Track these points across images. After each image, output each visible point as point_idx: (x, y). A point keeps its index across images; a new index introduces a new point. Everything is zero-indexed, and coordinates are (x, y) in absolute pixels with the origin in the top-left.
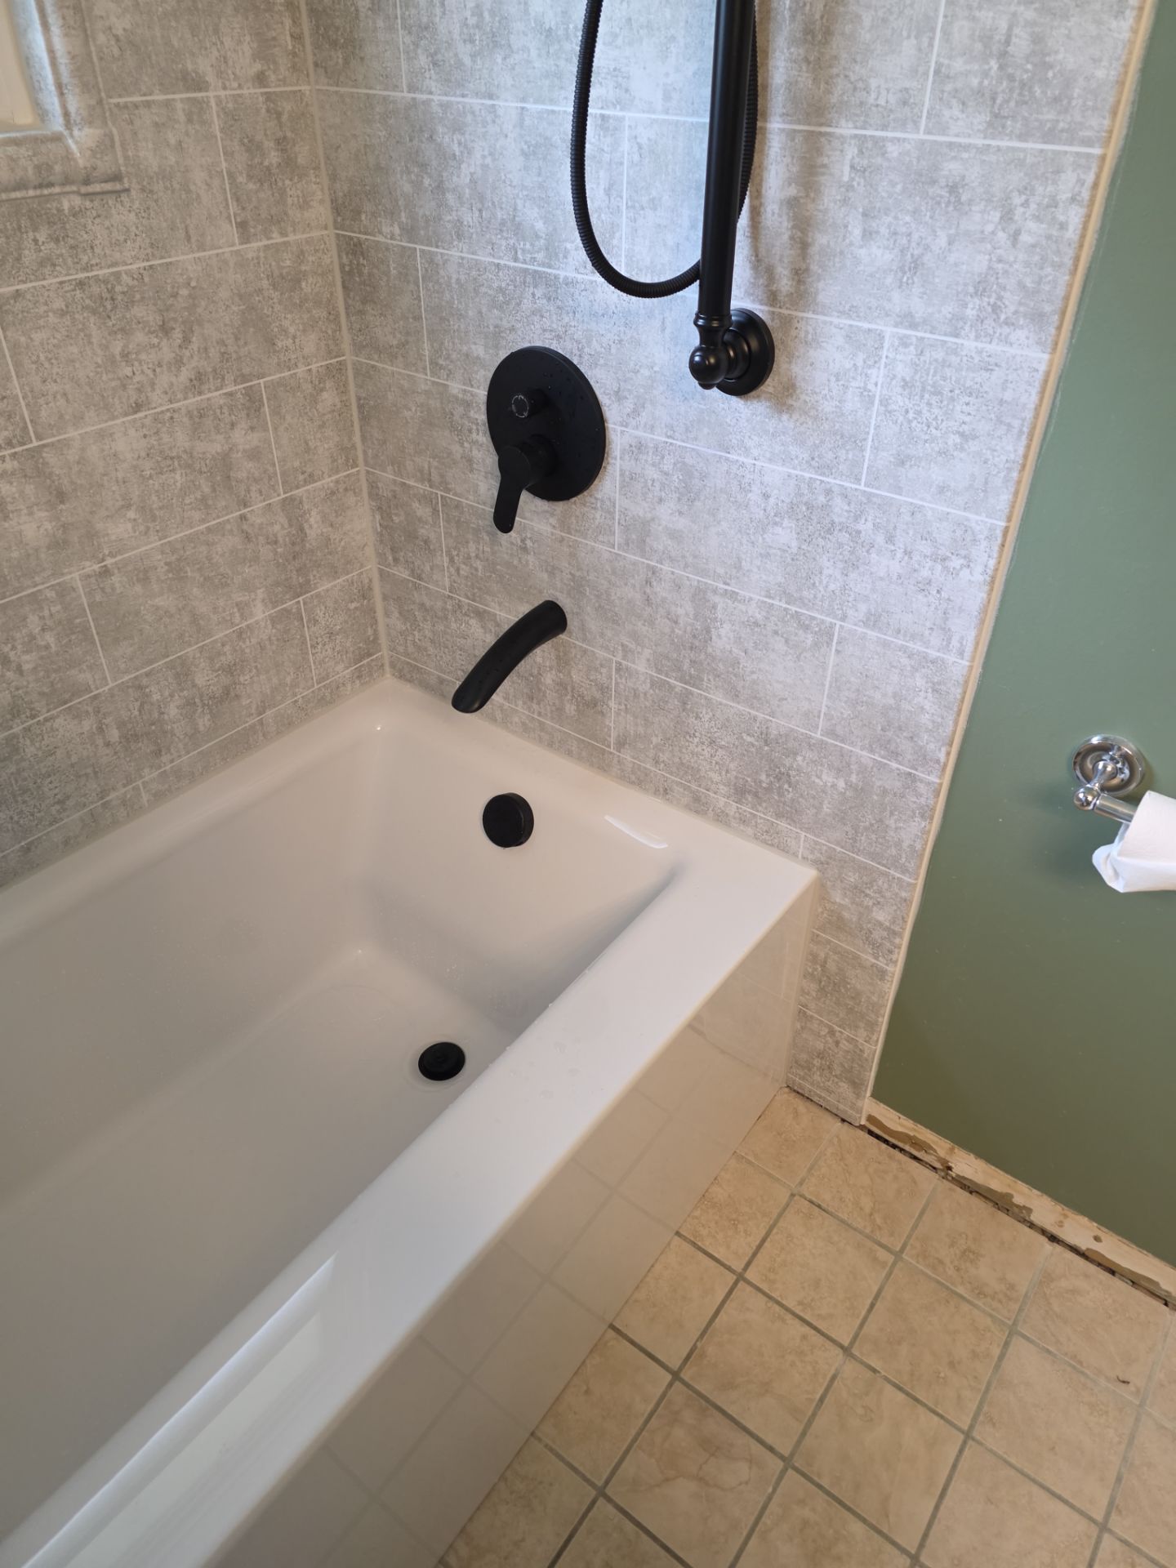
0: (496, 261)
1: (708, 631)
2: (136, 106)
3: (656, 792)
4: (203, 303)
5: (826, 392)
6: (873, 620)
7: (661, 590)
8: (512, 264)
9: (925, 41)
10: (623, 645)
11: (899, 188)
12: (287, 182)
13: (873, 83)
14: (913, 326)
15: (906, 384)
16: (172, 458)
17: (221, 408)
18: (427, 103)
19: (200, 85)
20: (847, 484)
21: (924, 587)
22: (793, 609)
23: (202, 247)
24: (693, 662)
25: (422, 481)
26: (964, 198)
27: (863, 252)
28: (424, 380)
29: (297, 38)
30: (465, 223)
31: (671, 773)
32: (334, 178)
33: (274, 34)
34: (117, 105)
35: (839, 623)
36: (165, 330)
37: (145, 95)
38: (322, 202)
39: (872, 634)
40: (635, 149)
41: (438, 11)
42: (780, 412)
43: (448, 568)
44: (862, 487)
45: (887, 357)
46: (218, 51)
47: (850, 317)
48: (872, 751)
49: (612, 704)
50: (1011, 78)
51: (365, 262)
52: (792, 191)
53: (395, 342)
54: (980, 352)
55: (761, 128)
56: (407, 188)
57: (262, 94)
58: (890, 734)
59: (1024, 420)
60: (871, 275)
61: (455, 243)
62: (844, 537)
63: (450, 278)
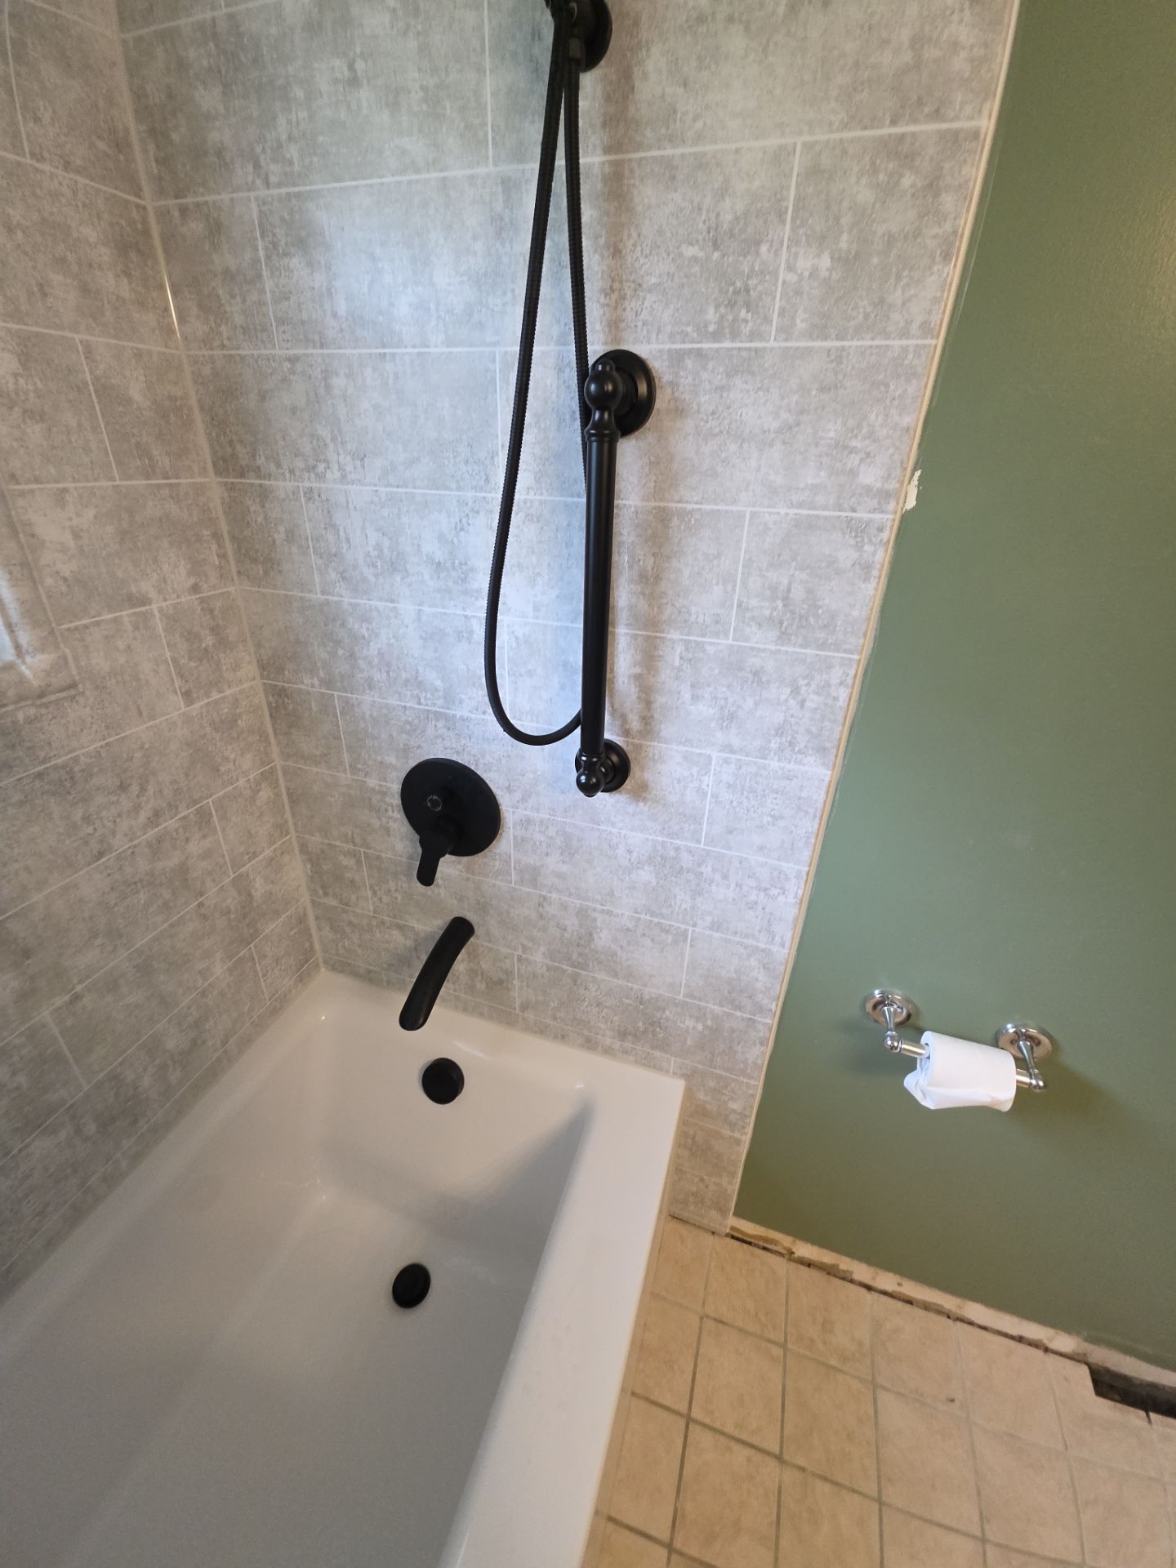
0: (403, 704)
1: (591, 935)
2: (86, 627)
3: (556, 1037)
4: (156, 759)
5: (671, 789)
6: (716, 926)
7: (552, 910)
8: (417, 706)
9: (729, 588)
10: (522, 944)
11: (716, 671)
12: (221, 655)
13: (693, 610)
14: (732, 752)
15: (729, 786)
16: (135, 883)
17: (176, 830)
18: (339, 603)
19: (144, 601)
20: (690, 844)
21: (753, 906)
22: (656, 920)
23: (152, 717)
24: (580, 955)
25: (347, 842)
26: (764, 680)
27: (693, 707)
28: (345, 777)
29: (222, 556)
30: (375, 679)
31: (567, 1025)
32: (259, 645)
33: (203, 556)
34: (69, 629)
35: (691, 929)
36: (123, 787)
37: (94, 617)
38: (249, 663)
39: (718, 935)
40: (513, 639)
41: (344, 545)
42: (637, 801)
43: (372, 898)
44: (702, 846)
45: (715, 770)
46: (158, 575)
47: (685, 745)
48: (722, 1006)
49: (516, 982)
50: (793, 612)
51: (289, 701)
52: (638, 670)
53: (318, 753)
54: (783, 769)
55: (611, 632)
56: (324, 655)
57: (197, 599)
58: (734, 995)
59: (817, 808)
60: (700, 721)
61: (368, 691)
62: (691, 876)
63: (364, 714)
